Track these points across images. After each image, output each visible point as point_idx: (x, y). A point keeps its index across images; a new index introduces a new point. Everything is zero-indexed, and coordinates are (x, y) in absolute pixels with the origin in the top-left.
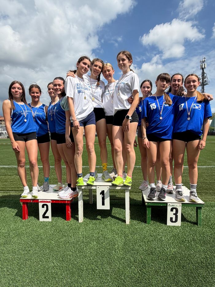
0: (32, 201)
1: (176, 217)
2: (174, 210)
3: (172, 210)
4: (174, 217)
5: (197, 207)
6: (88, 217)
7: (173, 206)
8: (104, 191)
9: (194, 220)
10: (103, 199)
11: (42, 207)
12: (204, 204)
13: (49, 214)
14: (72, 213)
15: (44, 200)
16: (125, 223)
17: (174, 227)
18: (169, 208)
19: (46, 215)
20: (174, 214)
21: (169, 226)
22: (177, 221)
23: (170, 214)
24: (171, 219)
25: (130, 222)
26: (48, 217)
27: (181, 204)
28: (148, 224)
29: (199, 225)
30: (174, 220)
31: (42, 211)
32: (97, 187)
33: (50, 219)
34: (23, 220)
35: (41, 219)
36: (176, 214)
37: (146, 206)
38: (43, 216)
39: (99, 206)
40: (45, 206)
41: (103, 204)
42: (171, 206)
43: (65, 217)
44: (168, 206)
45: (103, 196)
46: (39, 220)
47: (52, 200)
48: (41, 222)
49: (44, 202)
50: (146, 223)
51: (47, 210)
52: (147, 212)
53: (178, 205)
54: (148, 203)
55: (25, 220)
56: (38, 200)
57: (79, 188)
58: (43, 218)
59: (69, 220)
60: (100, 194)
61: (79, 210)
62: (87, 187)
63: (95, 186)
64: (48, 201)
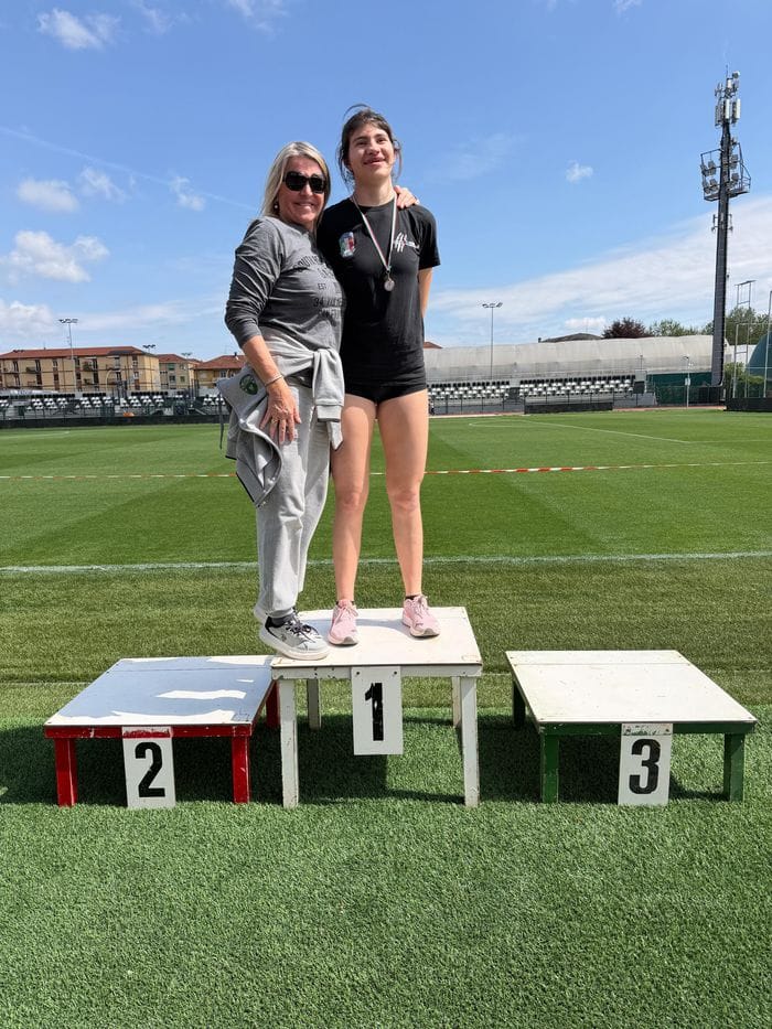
0: (92, 733)
1: (650, 774)
2: (646, 750)
3: (637, 749)
4: (644, 773)
5: (727, 736)
7: (640, 734)
8: (380, 685)
9: (713, 780)
10: (378, 715)
11: (137, 757)
12: (755, 722)
13: (166, 779)
14: (251, 771)
16: (464, 802)
17: (641, 808)
18: (627, 743)
19: (154, 785)
20: (644, 763)
21: (627, 808)
22: (654, 789)
23: (630, 765)
24: (634, 780)
25: (480, 798)
26: (163, 790)
27: (671, 728)
28: (549, 801)
29: (734, 796)
30: (643, 783)
31: (135, 769)
32: (354, 670)
33: (169, 801)
34: (64, 809)
35: (135, 801)
36: (651, 764)
37: (540, 736)
38: (140, 786)
39: (363, 744)
40: (149, 752)
41: (378, 734)
42: (634, 734)
43: (228, 793)
44: (623, 737)
45: (376, 705)
46: (125, 805)
47: (175, 728)
48: (136, 813)
49: (145, 737)
50: (541, 801)
51: (157, 766)
52: (545, 757)
53: (662, 729)
54: (549, 725)
55: (68, 808)
56: (118, 729)
57: (281, 678)
58: (141, 796)
59: (245, 801)
60: (367, 699)
61: (283, 760)
62: (312, 670)
63: (347, 669)
64: (158, 729)
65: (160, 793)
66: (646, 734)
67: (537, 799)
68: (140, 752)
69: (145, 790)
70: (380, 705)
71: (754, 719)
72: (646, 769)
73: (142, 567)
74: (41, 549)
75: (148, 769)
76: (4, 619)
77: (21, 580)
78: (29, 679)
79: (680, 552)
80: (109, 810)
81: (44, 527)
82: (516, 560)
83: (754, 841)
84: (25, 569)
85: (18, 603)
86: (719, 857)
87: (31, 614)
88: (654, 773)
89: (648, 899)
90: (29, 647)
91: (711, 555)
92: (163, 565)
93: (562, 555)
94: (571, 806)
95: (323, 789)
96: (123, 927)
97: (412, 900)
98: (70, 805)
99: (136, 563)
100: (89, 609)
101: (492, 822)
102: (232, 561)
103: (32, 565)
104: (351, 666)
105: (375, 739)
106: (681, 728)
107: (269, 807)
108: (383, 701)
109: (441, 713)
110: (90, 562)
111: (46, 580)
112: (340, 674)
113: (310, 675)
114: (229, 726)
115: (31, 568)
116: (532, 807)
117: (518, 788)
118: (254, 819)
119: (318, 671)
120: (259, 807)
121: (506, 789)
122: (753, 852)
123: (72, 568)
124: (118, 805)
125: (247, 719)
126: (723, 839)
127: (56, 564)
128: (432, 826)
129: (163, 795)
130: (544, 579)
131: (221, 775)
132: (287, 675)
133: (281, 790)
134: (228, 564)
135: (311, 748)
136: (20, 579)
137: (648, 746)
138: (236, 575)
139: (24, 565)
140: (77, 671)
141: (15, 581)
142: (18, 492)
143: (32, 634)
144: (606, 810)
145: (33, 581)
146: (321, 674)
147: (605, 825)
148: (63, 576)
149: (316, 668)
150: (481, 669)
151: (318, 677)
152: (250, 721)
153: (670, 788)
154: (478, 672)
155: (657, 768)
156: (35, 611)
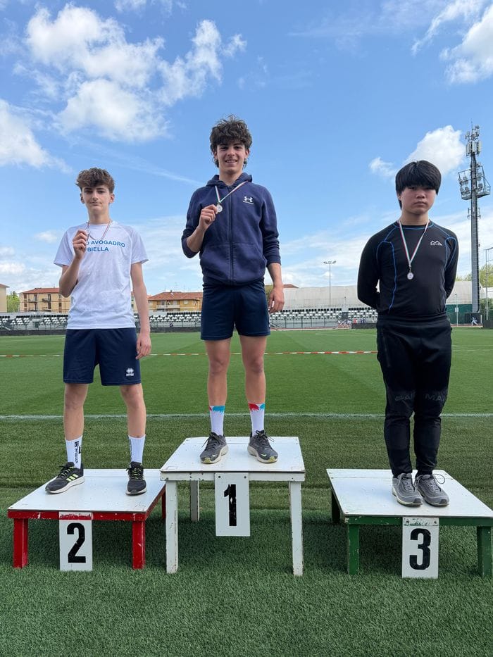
0: (39, 516)
1: (424, 555)
2: (421, 536)
3: (414, 535)
4: (420, 554)
5: (478, 527)
6: (190, 557)
7: (416, 524)
8: (235, 485)
9: (472, 560)
10: (233, 507)
11: (68, 533)
13: (86, 550)
14: (146, 547)
15: (75, 513)
16: (292, 571)
17: (418, 580)
18: (407, 531)
19: (77, 555)
20: (420, 547)
21: (408, 580)
22: (428, 566)
23: (410, 548)
24: (413, 559)
25: (304, 570)
26: (84, 558)
27: (437, 520)
28: (352, 573)
29: (487, 573)
30: (420, 562)
31: (67, 542)
32: (217, 475)
33: (88, 566)
34: (17, 570)
35: (65, 565)
36: (425, 547)
37: (346, 525)
38: (69, 555)
39: (223, 529)
40: (76, 530)
41: (233, 522)
42: (412, 525)
43: (129, 562)
44: (404, 527)
45: (231, 500)
46: (58, 568)
47: (95, 513)
48: (65, 574)
49: (74, 519)
50: (347, 573)
51: (81, 540)
52: (349, 541)
53: (431, 521)
54: (352, 517)
55: (19, 568)
56: (56, 512)
57: (167, 479)
58: (69, 562)
59: (140, 568)
60: (225, 495)
61: (167, 539)
62: (188, 475)
63: (211, 475)
64: (83, 514)
65: (82, 560)
66: (420, 525)
67: (344, 570)
68: (70, 531)
69: (73, 558)
70: (234, 500)
72: (421, 551)
73: (96, 416)
74: (34, 405)
75: (75, 542)
76: (4, 448)
77: (19, 424)
78: (12, 486)
79: (451, 413)
80: (46, 571)
81: (39, 392)
82: (341, 416)
84: (22, 417)
85: (14, 438)
88: (427, 554)
89: (421, 645)
91: (472, 415)
92: (109, 416)
93: (373, 413)
94: (368, 577)
95: (195, 561)
98: (21, 567)
99: (92, 414)
103: (27, 414)
104: (214, 472)
105: (231, 525)
106: (444, 521)
107: (157, 571)
108: (236, 498)
109: (282, 513)
112: (207, 478)
113: (186, 478)
114: (131, 513)
115: (26, 417)
116: (341, 577)
117: (331, 564)
119: (193, 475)
120: (149, 572)
121: (323, 564)
123: (52, 417)
124: (53, 568)
125: (143, 509)
127: (39, 414)
128: (268, 589)
129: (84, 561)
130: (360, 428)
131: (127, 550)
132: (172, 477)
133: (166, 560)
134: (152, 415)
135: (190, 534)
136: (19, 422)
137: (422, 533)
138: (157, 422)
139: (23, 415)
141: (14, 424)
144: (394, 582)
145: (27, 423)
146: (196, 477)
147: (392, 591)
148: (46, 421)
149: (190, 472)
150: (303, 475)
151: (192, 480)
152: (146, 509)
153: (439, 567)
154: (302, 478)
155: (429, 550)
156: (24, 443)
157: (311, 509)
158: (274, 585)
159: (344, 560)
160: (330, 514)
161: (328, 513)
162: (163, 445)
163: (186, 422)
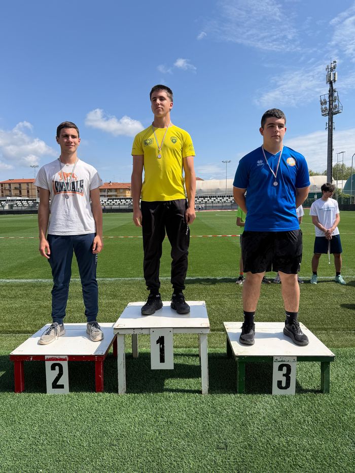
0: (31, 359)
1: (287, 380)
2: (285, 369)
3: (280, 368)
4: (284, 380)
5: (322, 363)
7: (282, 361)
8: (163, 337)
9: (316, 384)
10: (162, 351)
11: (52, 370)
12: (334, 357)
13: (65, 380)
14: (104, 377)
15: (56, 357)
16: (201, 393)
17: (283, 396)
18: (276, 366)
19: (59, 383)
20: (284, 375)
21: (276, 396)
22: (289, 387)
23: (278, 376)
24: (280, 383)
25: (209, 391)
26: (63, 385)
27: (296, 360)
28: (240, 393)
29: (326, 391)
30: (284, 385)
31: (50, 376)
32: (151, 330)
33: (66, 390)
34: (17, 394)
35: (50, 390)
36: (287, 376)
37: (236, 362)
38: (53, 384)
39: (156, 365)
40: (57, 368)
41: (162, 360)
42: (279, 361)
43: (93, 388)
44: (274, 363)
45: (161, 346)
46: (46, 393)
47: (70, 357)
48: (51, 396)
49: (55, 360)
50: (237, 393)
51: (60, 374)
52: (239, 372)
53: (292, 359)
54: (241, 357)
55: (19, 394)
56: (43, 356)
57: (118, 333)
58: (53, 388)
59: (101, 391)
60: (157, 343)
61: (118, 372)
62: (132, 330)
63: (148, 330)
64: (62, 357)
66: (284, 361)
67: (235, 391)
68: (53, 368)
69: (55, 385)
70: (163, 346)
71: (334, 355)
72: (285, 378)
74: (16, 271)
75: (57, 375)
77: (6, 286)
78: (7, 332)
80: (38, 395)
81: (18, 261)
83: (334, 412)
84: (8, 281)
85: (4, 297)
86: (317, 420)
87: (9, 302)
90: (8, 317)
94: (250, 395)
95: (137, 386)
96: (41, 450)
97: (174, 439)
98: (20, 392)
100: (36, 300)
101: (214, 402)
102: (103, 278)
103: (11, 279)
104: (150, 328)
105: (161, 362)
106: (301, 359)
107: (112, 394)
108: (165, 345)
109: (194, 351)
110: (38, 278)
111: (18, 286)
112: (144, 332)
113: (132, 332)
114: (94, 356)
115: (11, 280)
116: (233, 396)
117: (227, 386)
118: (105, 400)
119: (135, 331)
120: (107, 395)
121: (221, 387)
122: (333, 417)
123: (29, 281)
124: (42, 392)
125: (102, 352)
126: (320, 411)
127: (22, 278)
129: (63, 388)
132: (121, 332)
133: (117, 386)
134: (101, 279)
135: (133, 367)
137: (286, 367)
138: (105, 284)
139: (8, 279)
140: (29, 329)
141: (3, 286)
142: (8, 245)
143: (9, 311)
144: (266, 397)
145: (11, 286)
146: (137, 332)
147: (266, 404)
148: (25, 284)
149: (134, 329)
151: (135, 333)
152: (104, 353)
153: (296, 387)
154: (208, 331)
155: (290, 377)
156: (11, 300)
157: (213, 347)
158: (190, 402)
159: (235, 384)
160: (226, 352)
161: (224, 351)
162: (110, 301)
163: (126, 284)
